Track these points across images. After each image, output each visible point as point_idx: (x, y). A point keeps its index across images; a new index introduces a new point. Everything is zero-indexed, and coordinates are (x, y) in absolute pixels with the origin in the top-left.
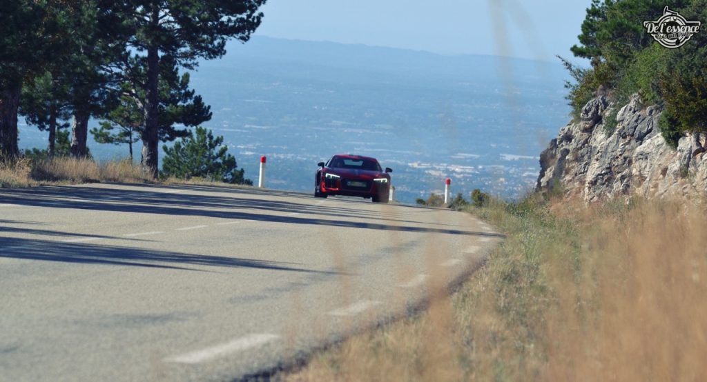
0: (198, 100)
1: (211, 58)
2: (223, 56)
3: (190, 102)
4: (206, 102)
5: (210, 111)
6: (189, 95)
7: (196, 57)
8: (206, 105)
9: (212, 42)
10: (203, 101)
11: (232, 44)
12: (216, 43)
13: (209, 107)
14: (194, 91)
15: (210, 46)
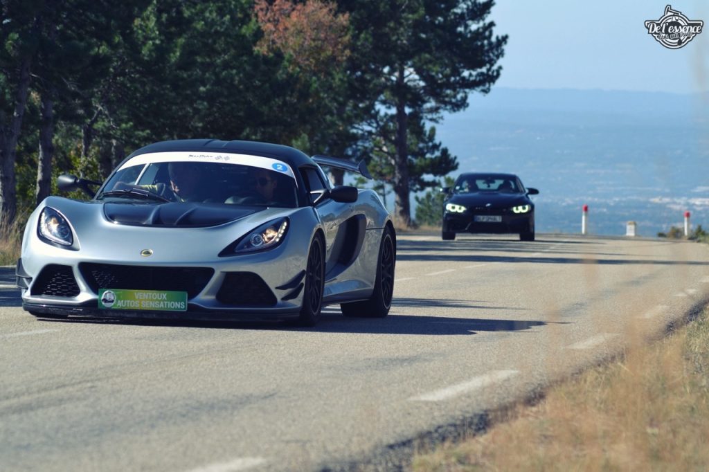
0: (445, 152)
1: (454, 111)
2: (467, 109)
3: (437, 154)
4: (452, 153)
5: (457, 161)
6: (436, 147)
7: (441, 111)
8: (452, 156)
9: (455, 97)
10: (449, 152)
11: (474, 96)
12: (459, 97)
13: (455, 158)
14: (440, 144)
15: (453, 100)
